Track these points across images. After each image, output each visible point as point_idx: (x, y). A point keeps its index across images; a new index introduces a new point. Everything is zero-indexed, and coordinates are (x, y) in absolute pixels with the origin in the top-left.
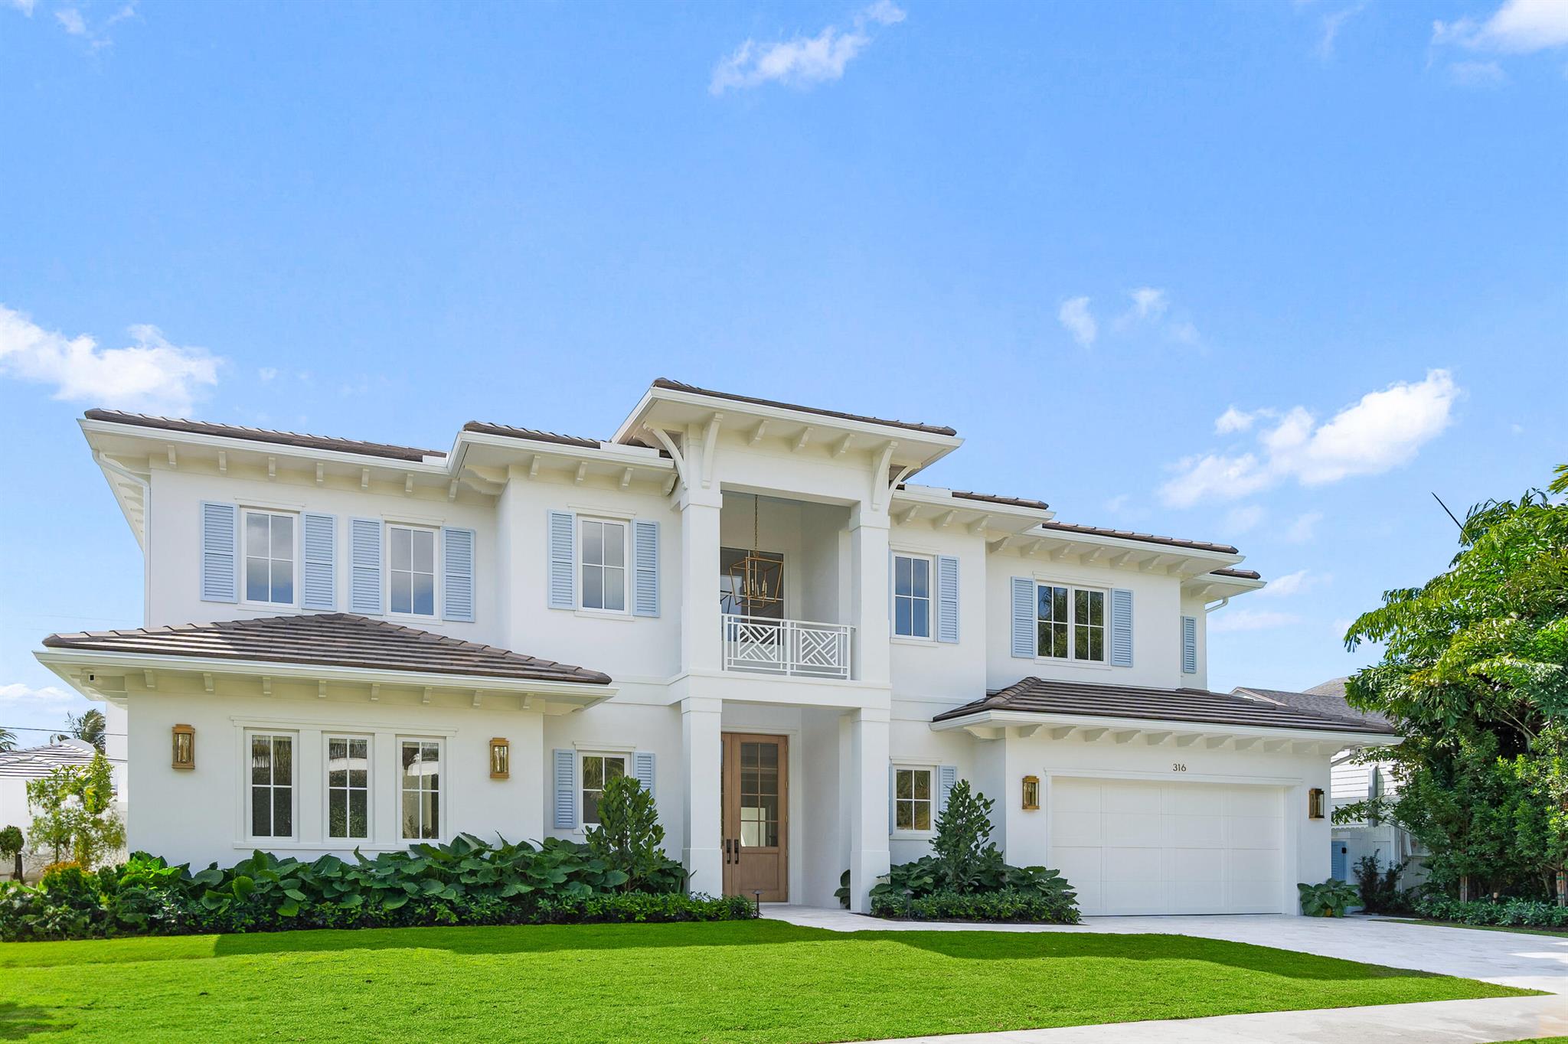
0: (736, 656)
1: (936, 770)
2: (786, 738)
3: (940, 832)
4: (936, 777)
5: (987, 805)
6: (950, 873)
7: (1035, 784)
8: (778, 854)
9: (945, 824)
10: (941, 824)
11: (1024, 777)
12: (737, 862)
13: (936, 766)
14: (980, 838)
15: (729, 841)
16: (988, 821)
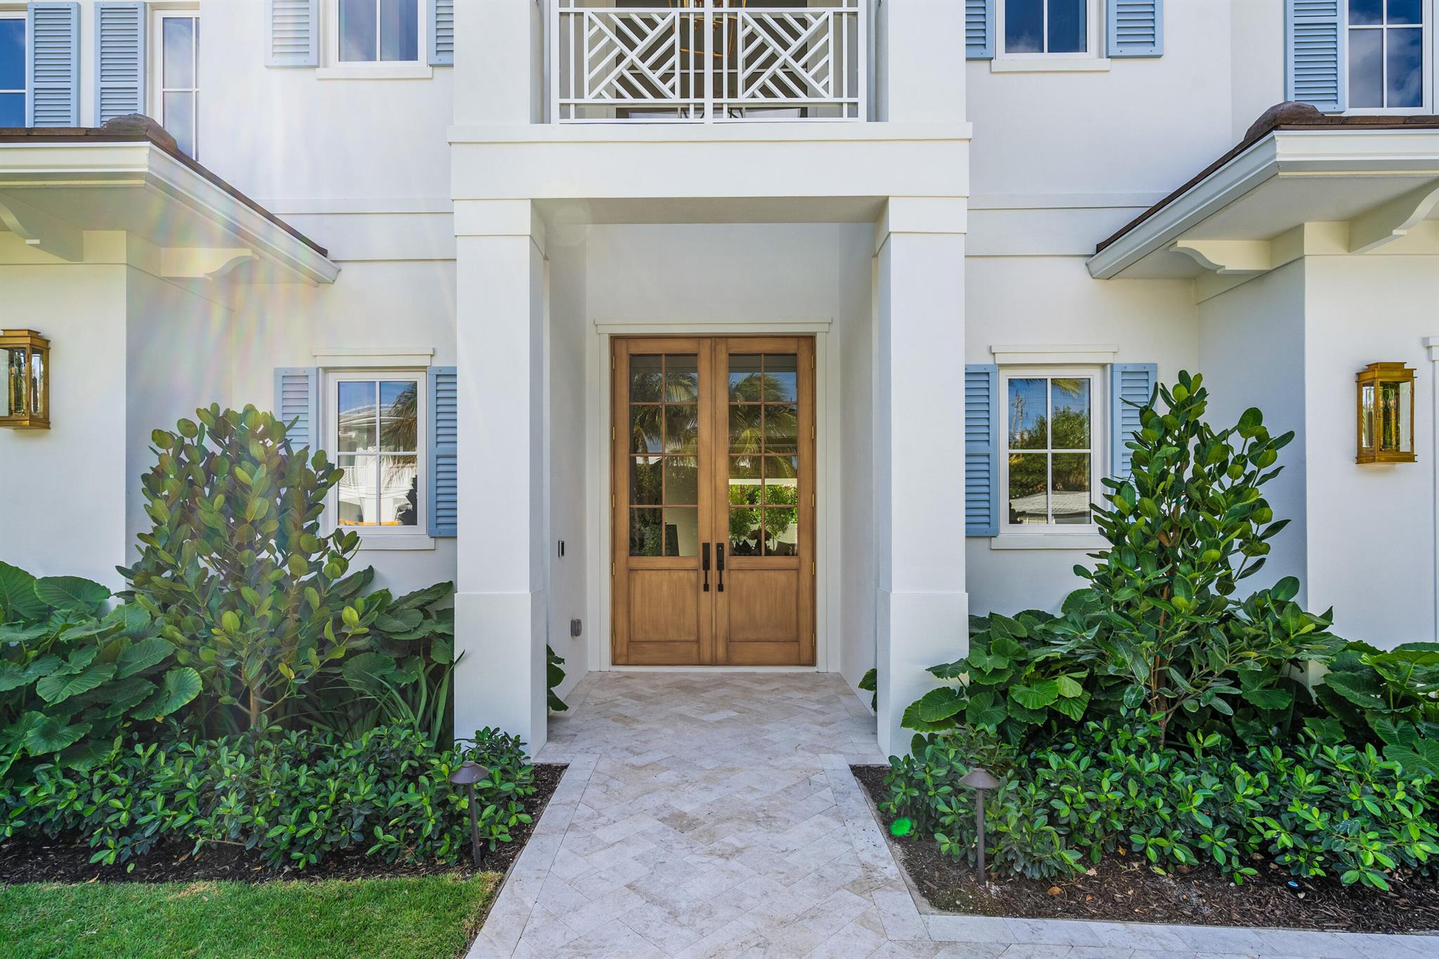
0: (579, 94)
1: (1104, 377)
2: (810, 339)
3: (1110, 539)
4: (1104, 392)
5: (1264, 447)
6: (1142, 673)
7: (1396, 385)
8: (798, 570)
9: (1122, 515)
10: (1110, 514)
11: (1361, 367)
12: (721, 588)
13: (1104, 366)
14: (1237, 561)
15: (706, 547)
16: (1263, 504)
